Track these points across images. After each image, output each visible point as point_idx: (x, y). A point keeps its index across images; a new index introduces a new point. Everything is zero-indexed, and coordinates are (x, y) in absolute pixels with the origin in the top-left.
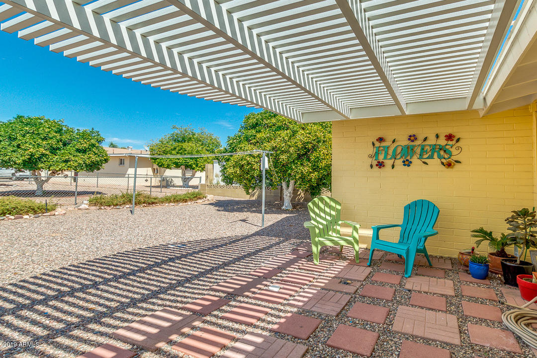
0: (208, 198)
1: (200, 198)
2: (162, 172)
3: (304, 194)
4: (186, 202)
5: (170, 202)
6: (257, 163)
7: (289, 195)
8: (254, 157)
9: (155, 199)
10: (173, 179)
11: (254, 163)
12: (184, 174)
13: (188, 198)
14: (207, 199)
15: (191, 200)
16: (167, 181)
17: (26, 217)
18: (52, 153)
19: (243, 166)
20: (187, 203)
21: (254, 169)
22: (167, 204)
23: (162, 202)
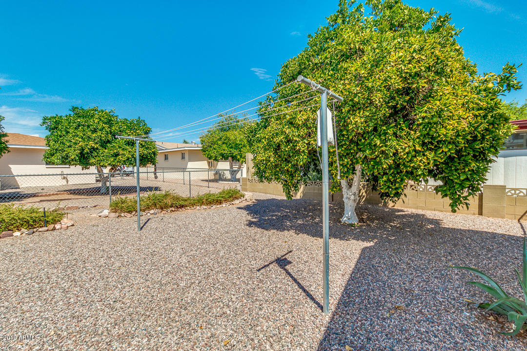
0: (246, 197)
1: (237, 198)
2: (215, 165)
3: (366, 192)
4: (220, 203)
5: (202, 203)
6: (304, 138)
7: (352, 197)
8: (298, 127)
9: (186, 200)
10: (224, 172)
11: (297, 139)
12: (231, 167)
13: (222, 199)
14: (245, 199)
15: (226, 201)
16: (220, 175)
17: (17, 234)
18: (103, 147)
19: (279, 146)
20: (221, 206)
21: (298, 152)
22: (198, 208)
23: (193, 205)
